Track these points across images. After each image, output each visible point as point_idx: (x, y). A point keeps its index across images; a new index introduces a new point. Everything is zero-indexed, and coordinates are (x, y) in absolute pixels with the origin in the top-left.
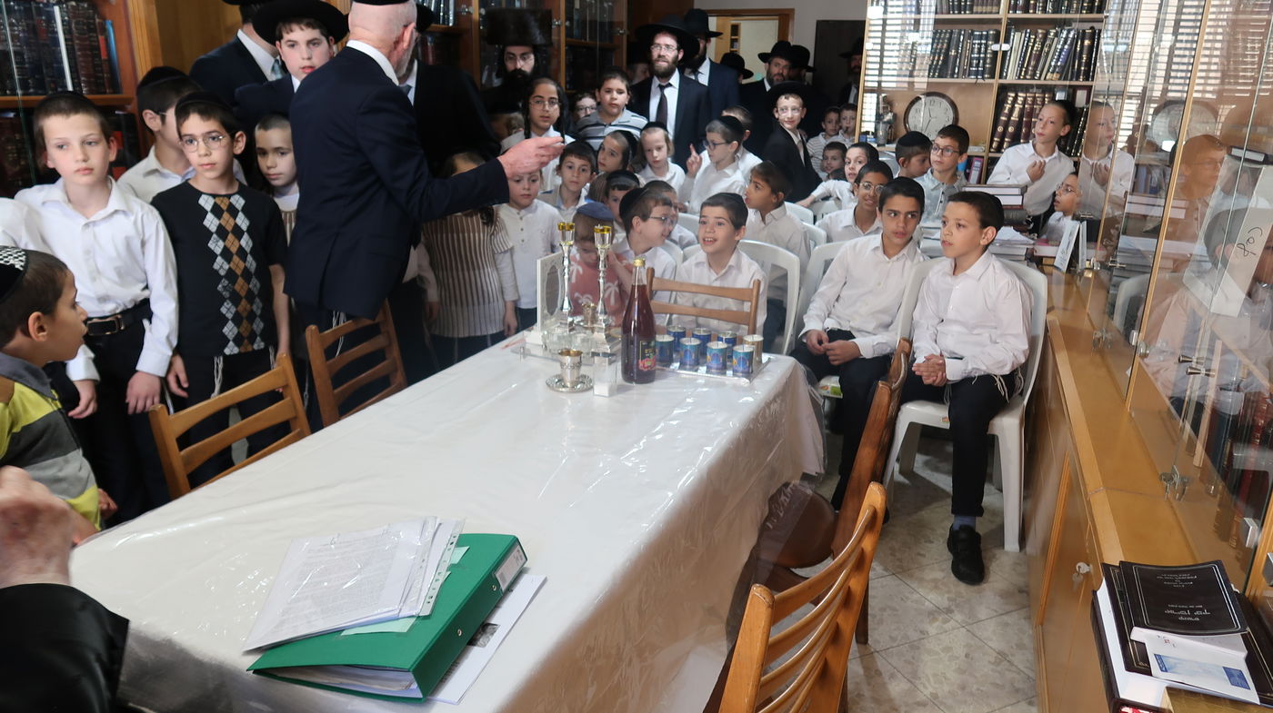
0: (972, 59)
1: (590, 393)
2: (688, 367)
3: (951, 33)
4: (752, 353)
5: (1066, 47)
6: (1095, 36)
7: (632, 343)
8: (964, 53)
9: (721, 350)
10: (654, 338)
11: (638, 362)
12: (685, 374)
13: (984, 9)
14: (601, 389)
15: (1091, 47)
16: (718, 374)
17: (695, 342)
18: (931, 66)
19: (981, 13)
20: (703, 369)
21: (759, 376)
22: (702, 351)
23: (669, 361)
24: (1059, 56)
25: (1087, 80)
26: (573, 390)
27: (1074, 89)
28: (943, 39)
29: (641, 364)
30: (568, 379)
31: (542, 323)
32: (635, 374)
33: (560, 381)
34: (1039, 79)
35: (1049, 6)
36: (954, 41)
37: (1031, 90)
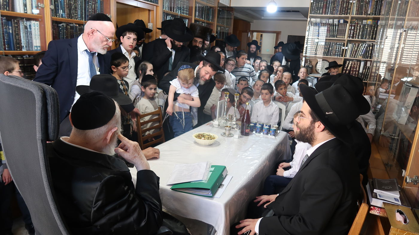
0: (336, 51)
1: (232, 138)
3: (330, 43)
4: (275, 130)
5: (365, 49)
6: (373, 46)
7: (244, 125)
8: (334, 49)
9: (267, 128)
10: (250, 124)
12: (257, 134)
14: (236, 137)
15: (372, 49)
16: (266, 135)
17: (260, 126)
18: (324, 52)
19: (340, 38)
20: (262, 134)
21: (277, 136)
22: (262, 128)
23: (252, 131)
24: (362, 51)
25: (371, 59)
26: (228, 136)
27: (367, 61)
28: (328, 45)
29: (246, 131)
30: (227, 133)
32: (244, 133)
33: (225, 134)
34: (356, 57)
35: (360, 37)
36: (331, 46)
37: (354, 61)
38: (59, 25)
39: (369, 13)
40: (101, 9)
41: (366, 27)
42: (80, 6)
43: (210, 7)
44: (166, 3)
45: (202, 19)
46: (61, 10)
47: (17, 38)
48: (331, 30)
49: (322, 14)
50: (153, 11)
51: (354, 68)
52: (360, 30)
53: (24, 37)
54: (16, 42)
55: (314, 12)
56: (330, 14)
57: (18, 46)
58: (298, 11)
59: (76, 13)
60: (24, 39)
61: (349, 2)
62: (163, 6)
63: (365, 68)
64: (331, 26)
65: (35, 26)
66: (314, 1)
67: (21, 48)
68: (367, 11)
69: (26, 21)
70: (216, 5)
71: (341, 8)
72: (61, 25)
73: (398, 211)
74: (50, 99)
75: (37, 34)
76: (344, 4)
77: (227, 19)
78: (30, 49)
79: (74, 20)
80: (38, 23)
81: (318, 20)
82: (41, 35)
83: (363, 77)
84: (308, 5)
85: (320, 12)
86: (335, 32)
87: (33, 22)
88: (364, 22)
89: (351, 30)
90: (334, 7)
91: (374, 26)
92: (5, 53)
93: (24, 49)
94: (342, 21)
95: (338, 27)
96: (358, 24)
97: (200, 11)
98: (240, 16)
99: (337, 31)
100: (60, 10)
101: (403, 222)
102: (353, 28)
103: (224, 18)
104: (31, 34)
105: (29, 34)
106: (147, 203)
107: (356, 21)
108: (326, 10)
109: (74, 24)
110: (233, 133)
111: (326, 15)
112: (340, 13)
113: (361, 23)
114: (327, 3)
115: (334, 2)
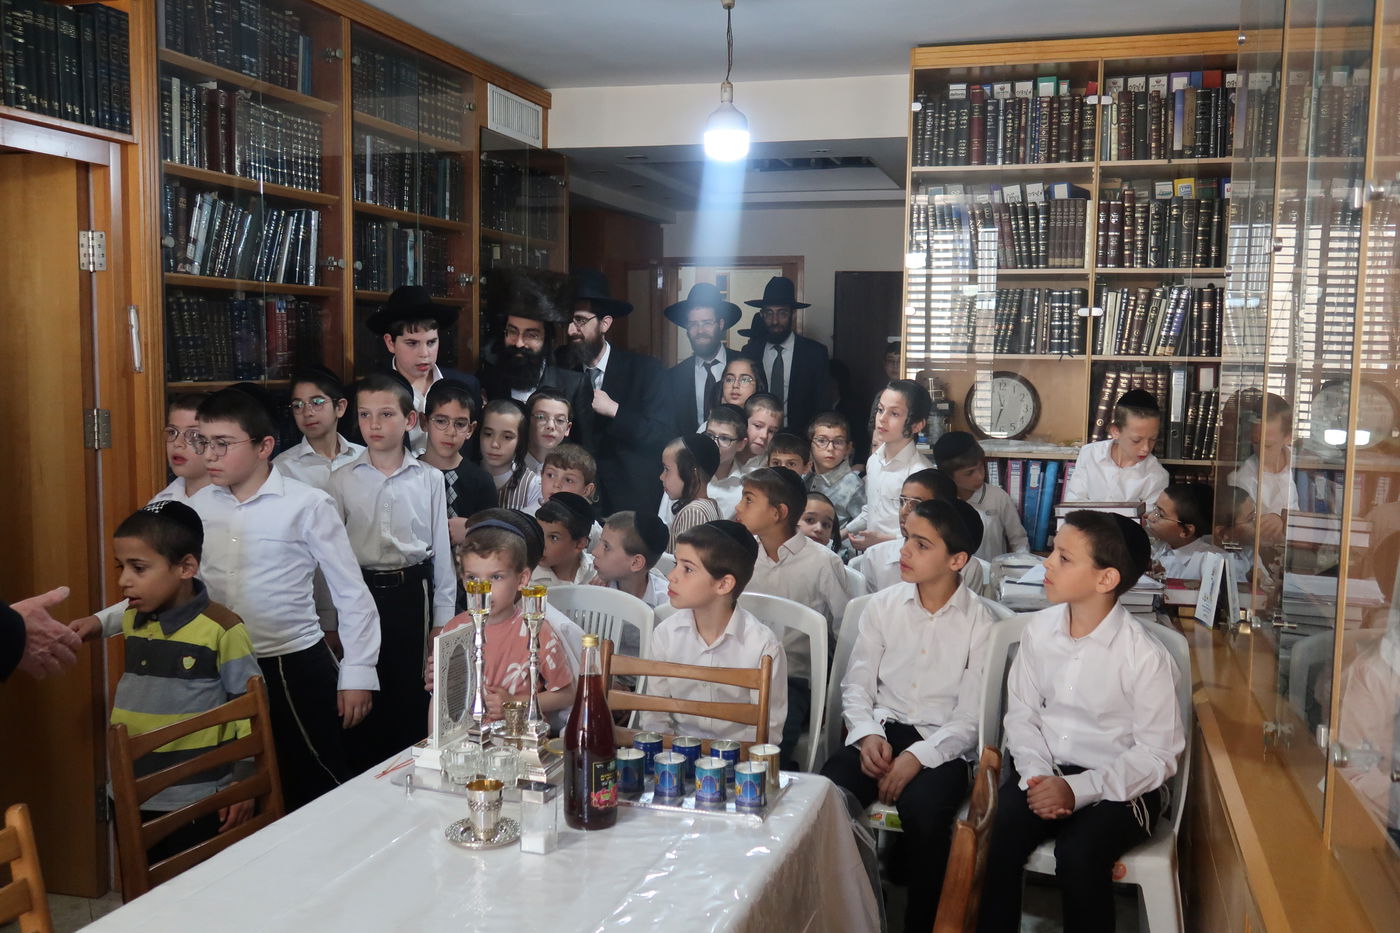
0: (1052, 328)
2: (667, 799)
3: (1022, 293)
4: (764, 774)
5: (1179, 311)
6: (1216, 296)
7: (581, 764)
8: (1040, 319)
9: (718, 771)
10: (613, 756)
11: (589, 794)
12: (665, 810)
13: (1064, 262)
14: (532, 843)
15: (1212, 311)
16: (713, 808)
17: (678, 759)
18: (997, 337)
19: (1060, 267)
20: (690, 801)
21: (776, 810)
22: (688, 772)
23: (634, 791)
24: (1171, 323)
25: (1213, 354)
26: (489, 844)
27: (1197, 366)
28: (1012, 301)
29: (594, 799)
30: (481, 825)
31: (441, 734)
32: (588, 816)
33: (469, 828)
34: (1147, 354)
35: (1151, 257)
36: (1026, 304)
37: (1137, 369)
39: (1177, 146)
41: (1174, 212)
43: (437, 150)
44: (183, 128)
45: (401, 207)
48: (1018, 234)
49: (968, 162)
50: (101, 172)
52: (1146, 224)
55: (930, 157)
56: (1004, 163)
58: (865, 162)
61: (1083, 104)
62: (167, 142)
63: (1192, 400)
64: (1016, 215)
66: (924, 108)
68: (1169, 139)
70: (470, 145)
71: (1050, 132)
76: (1060, 115)
77: (537, 210)
81: (956, 195)
83: (1187, 440)
84: (902, 128)
85: (956, 152)
86: (1037, 239)
88: (1163, 188)
89: (1106, 226)
90: (1018, 130)
91: (1209, 206)
94: (1061, 191)
95: (1048, 220)
96: (1133, 199)
97: (380, 170)
99: (1047, 239)
102: (1113, 221)
107: (1126, 188)
108: (983, 145)
111: (988, 167)
112: (1050, 152)
113: (1146, 193)
114: (984, 111)
115: (1016, 105)
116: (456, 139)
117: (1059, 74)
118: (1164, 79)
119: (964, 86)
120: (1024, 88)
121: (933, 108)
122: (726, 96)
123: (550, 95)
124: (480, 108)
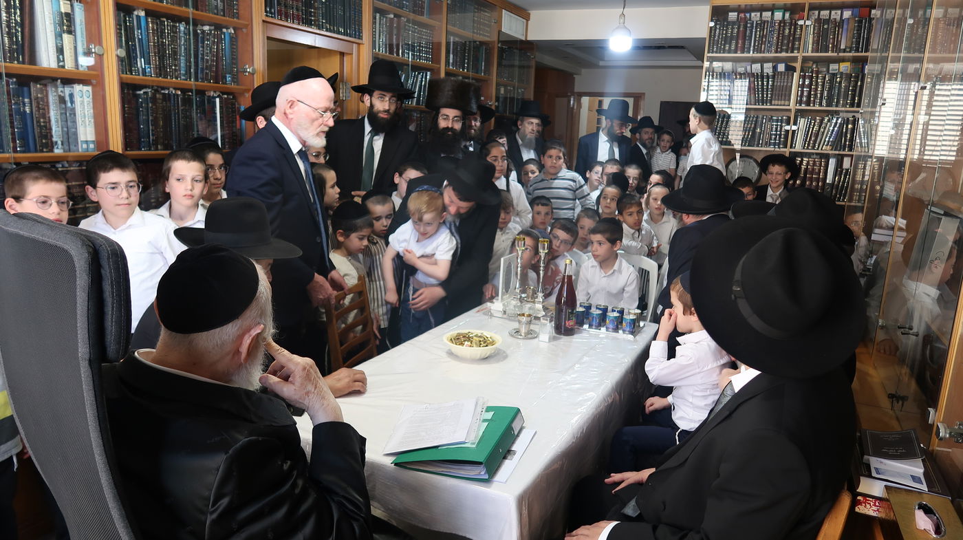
0: (771, 135)
1: (536, 340)
2: (594, 327)
3: (757, 117)
4: (634, 320)
5: (836, 129)
6: (855, 122)
7: (562, 311)
8: (766, 130)
9: (616, 317)
10: (575, 308)
11: (565, 322)
12: (593, 331)
13: (780, 103)
14: (543, 338)
15: (853, 129)
16: (613, 332)
17: (599, 312)
18: (743, 138)
19: (778, 105)
20: (603, 329)
21: (639, 334)
22: (603, 318)
23: (581, 324)
24: (831, 135)
25: (851, 151)
26: (526, 338)
27: (843, 156)
28: (752, 121)
29: (567, 324)
30: (523, 331)
32: (562, 330)
33: (518, 332)
34: (818, 149)
35: (824, 102)
36: (759, 123)
37: (812, 157)
38: (138, 92)
39: (843, 47)
40: (232, 55)
41: (838, 80)
42: (185, 49)
43: (480, 42)
44: (380, 36)
45: (463, 70)
46: (143, 60)
47: (42, 124)
48: (758, 88)
49: (736, 52)
50: (350, 56)
51: (813, 172)
52: (823, 86)
53: (57, 122)
54: (41, 132)
55: (717, 49)
56: (753, 53)
57: (44, 141)
58: (682, 47)
59: (175, 66)
60: (58, 127)
61: (796, 24)
62: (374, 42)
63: (838, 173)
64: (758, 78)
65: (82, 96)
66: (716, 25)
67: (50, 146)
68: (839, 42)
69: (61, 86)
70: (495, 38)
71: (778, 38)
72: (142, 92)
73: (921, 507)
74: (109, 267)
75: (86, 113)
76: (784, 29)
77: (521, 67)
78: (72, 147)
79: (171, 80)
80: (89, 88)
81: (728, 66)
82: (96, 116)
84: (703, 33)
85: (730, 47)
86: (767, 91)
87: (78, 88)
88: (833, 67)
89: (803, 86)
90: (762, 37)
91: (857, 77)
92: (14, 158)
93: (57, 148)
94: (781, 67)
95: (773, 82)
96: (818, 73)
97: (457, 53)
98: (549, 60)
99: (772, 91)
100: (138, 59)
101: (933, 533)
102: (807, 83)
103: (513, 66)
104: (75, 115)
105: (68, 115)
106: (336, 499)
107: (814, 66)
108: (744, 44)
109: (171, 89)
110: (537, 330)
111: (745, 55)
112: (777, 48)
113: (825, 69)
114: (745, 27)
115: (762, 24)
116: (488, 36)
117: (785, 8)
118: (839, 12)
119: (736, 14)
120: (767, 15)
121: (720, 24)
122: (622, 21)
123: (530, 14)
124: (499, 22)
